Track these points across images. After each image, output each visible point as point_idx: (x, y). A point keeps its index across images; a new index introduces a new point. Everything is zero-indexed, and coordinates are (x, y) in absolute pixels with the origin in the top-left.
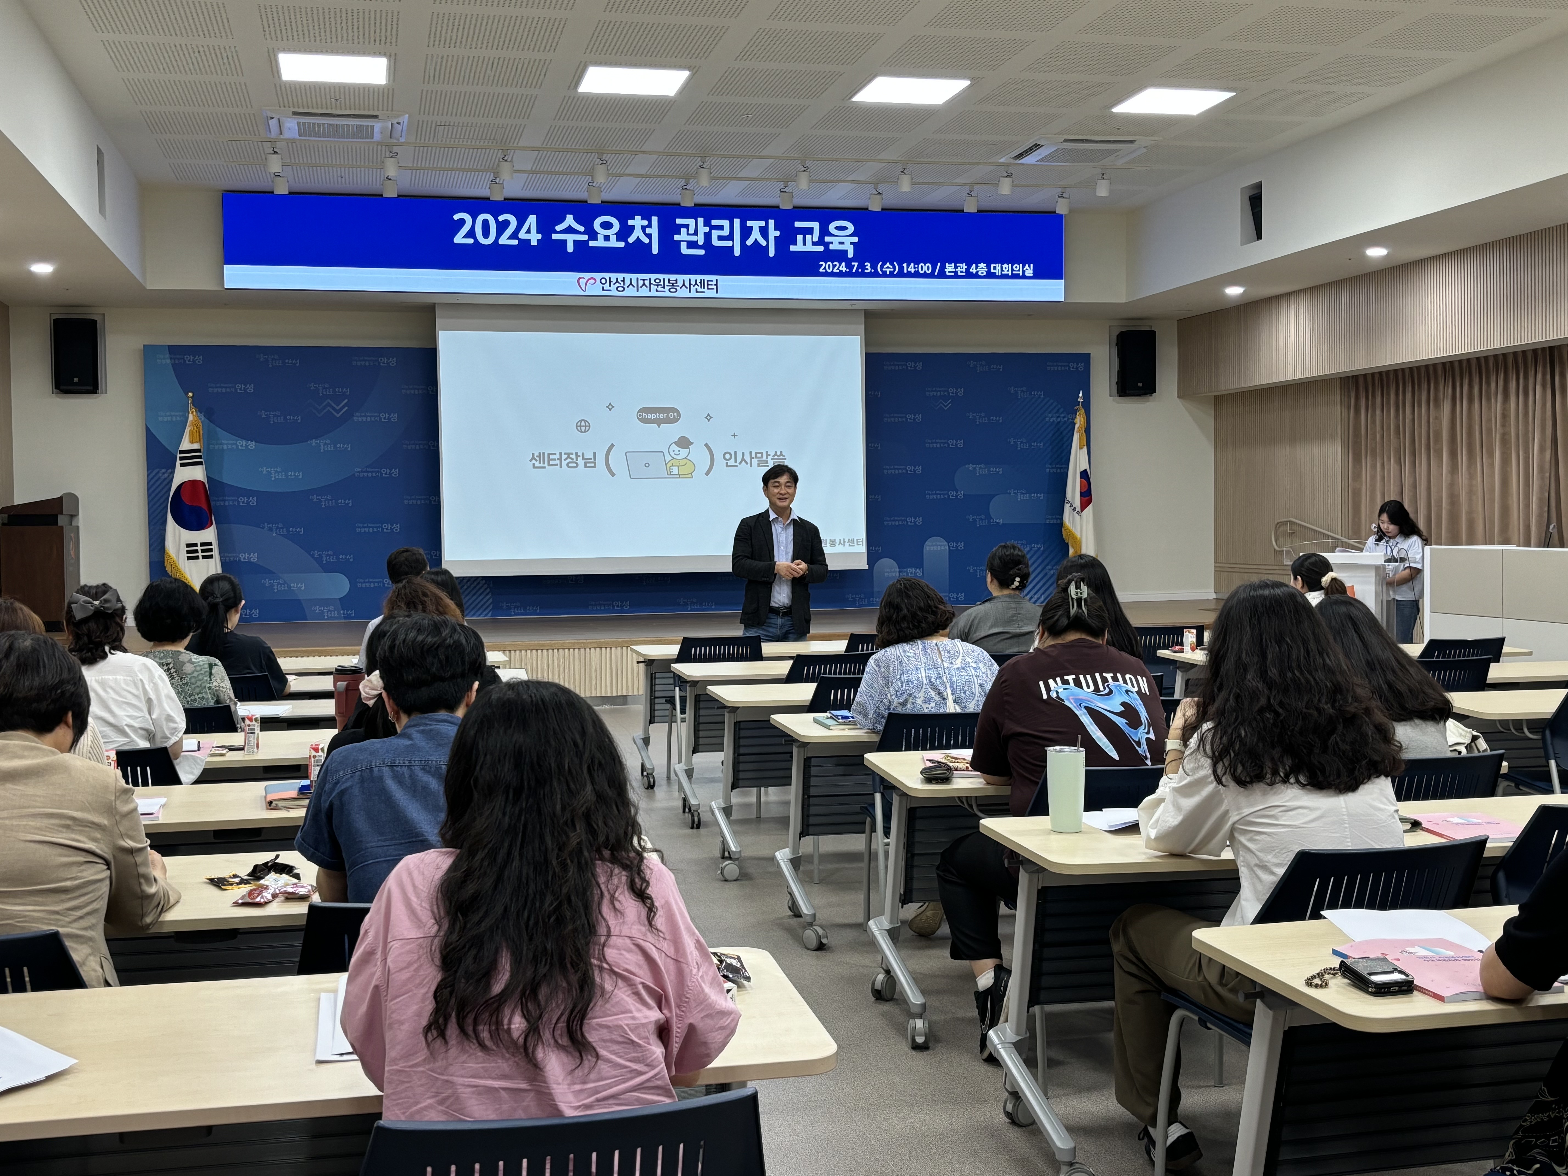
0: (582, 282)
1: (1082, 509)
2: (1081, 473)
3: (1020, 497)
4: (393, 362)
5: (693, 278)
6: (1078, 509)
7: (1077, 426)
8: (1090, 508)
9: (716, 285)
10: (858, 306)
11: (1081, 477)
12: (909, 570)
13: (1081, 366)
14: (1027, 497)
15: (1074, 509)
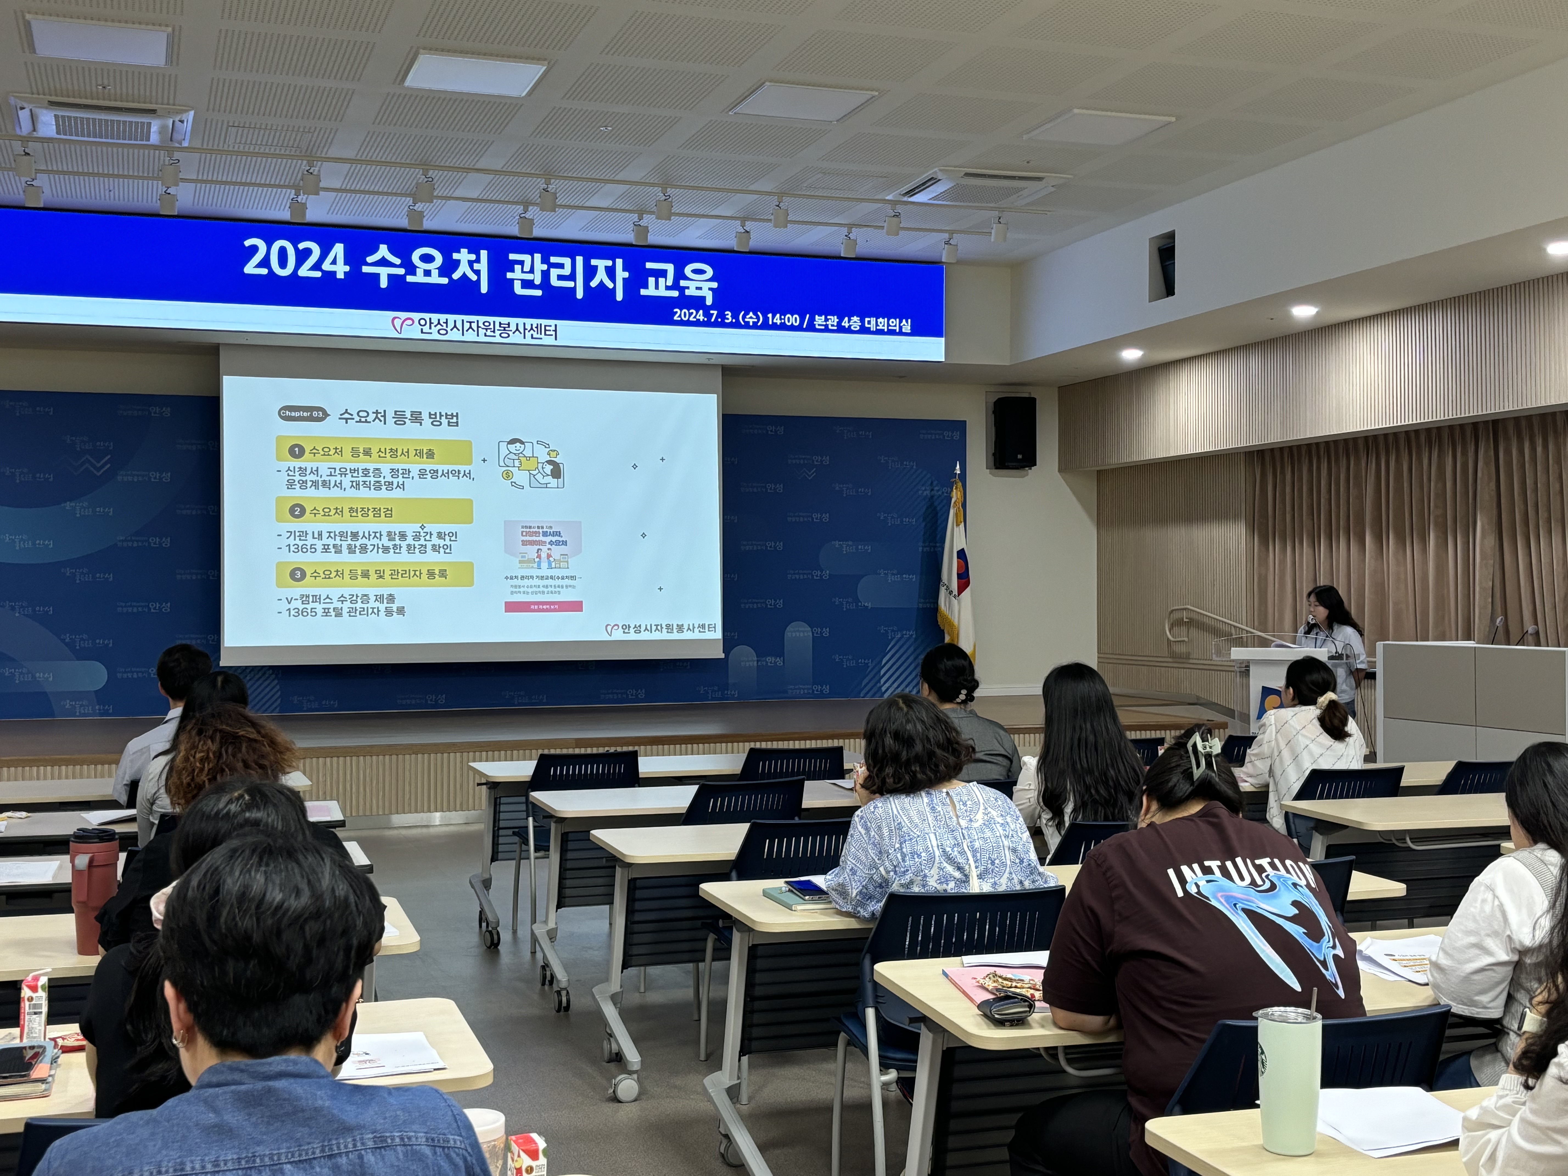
0: (398, 323)
1: (960, 592)
2: (958, 552)
3: (890, 579)
4: (167, 411)
5: (529, 322)
6: (955, 592)
7: (953, 500)
8: (967, 592)
9: (555, 331)
10: (716, 360)
11: (958, 557)
12: (769, 659)
13: (957, 436)
14: (897, 578)
15: (951, 593)
